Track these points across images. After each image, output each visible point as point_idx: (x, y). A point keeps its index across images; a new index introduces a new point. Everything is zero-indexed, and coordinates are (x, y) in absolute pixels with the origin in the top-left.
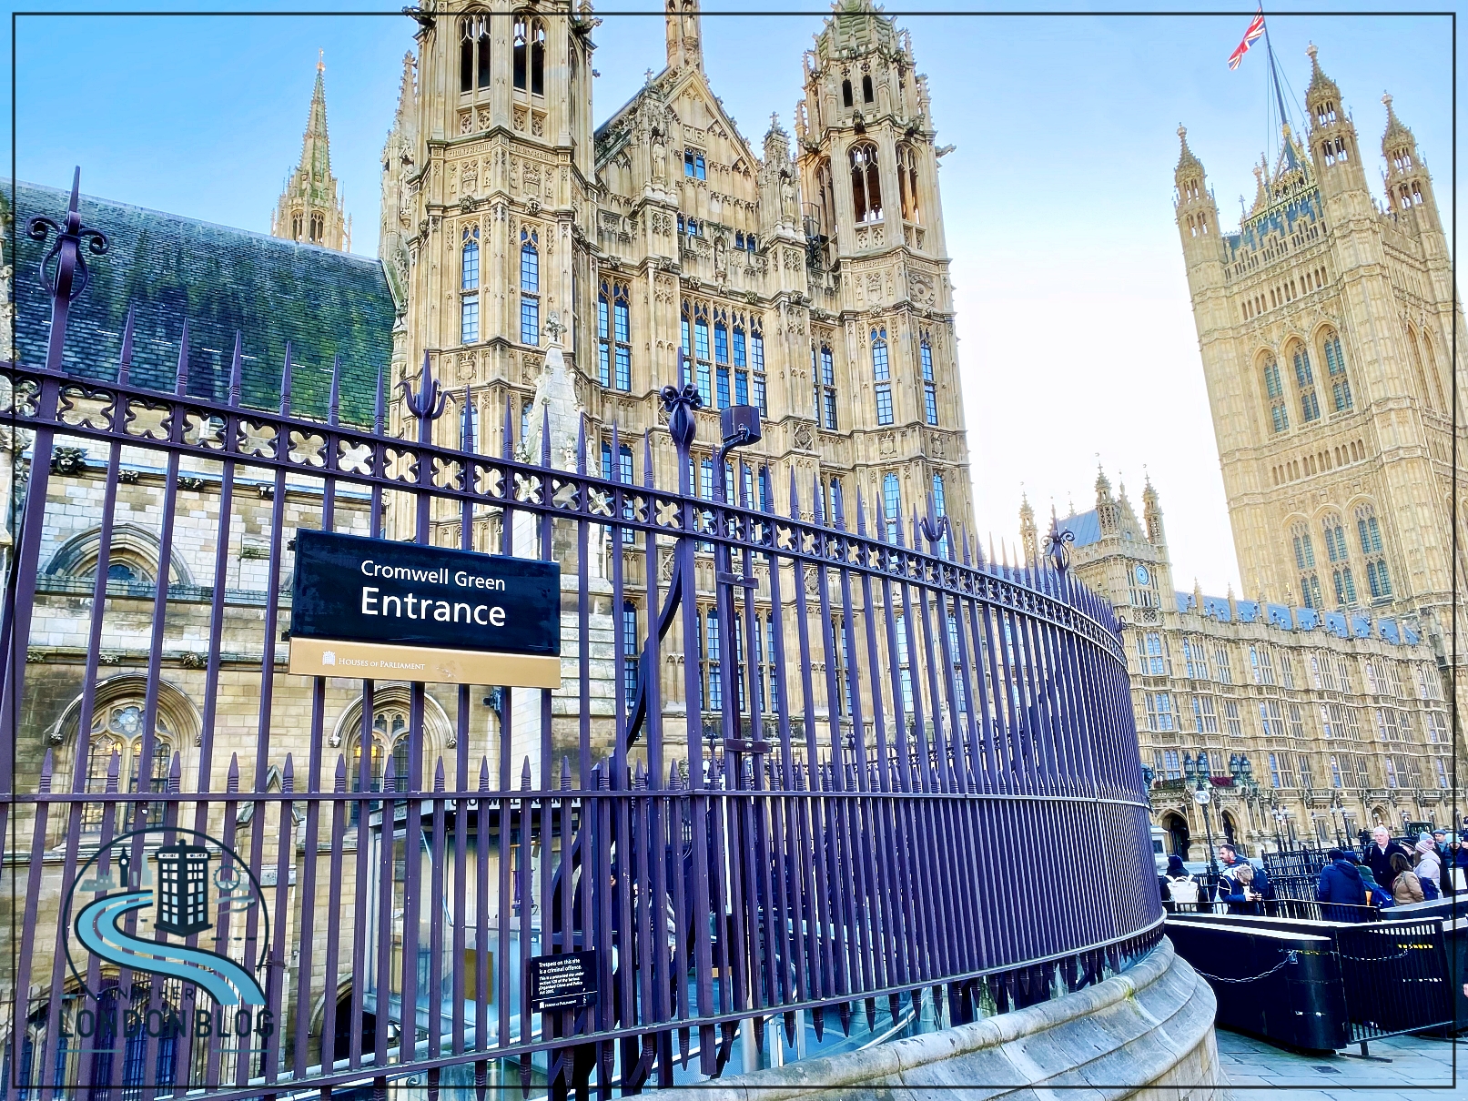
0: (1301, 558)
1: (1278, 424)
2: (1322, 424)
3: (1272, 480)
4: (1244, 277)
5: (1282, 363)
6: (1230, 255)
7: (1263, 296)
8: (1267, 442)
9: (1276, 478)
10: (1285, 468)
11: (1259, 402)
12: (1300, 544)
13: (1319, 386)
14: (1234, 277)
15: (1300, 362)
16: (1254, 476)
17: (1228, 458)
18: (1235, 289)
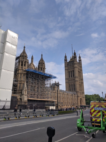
2: (72, 78)
5: (70, 72)
6: (68, 64)
7: (69, 67)
8: (68, 78)
9: (69, 81)
11: (68, 75)
12: (70, 86)
13: (72, 75)
15: (71, 73)
17: (66, 79)
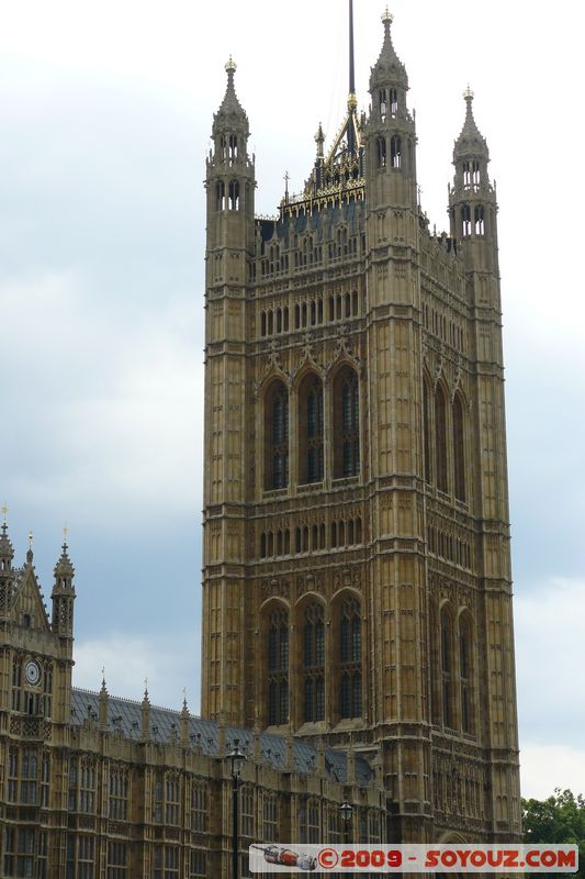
0: (273, 656)
1: (275, 479)
2: (325, 491)
3: (257, 551)
4: (270, 280)
5: (293, 402)
6: (259, 247)
7: (286, 310)
8: (260, 500)
9: (263, 546)
10: (275, 538)
11: (259, 445)
14: (259, 275)
15: (312, 407)
16: (240, 540)
17: (213, 513)
18: (258, 294)
